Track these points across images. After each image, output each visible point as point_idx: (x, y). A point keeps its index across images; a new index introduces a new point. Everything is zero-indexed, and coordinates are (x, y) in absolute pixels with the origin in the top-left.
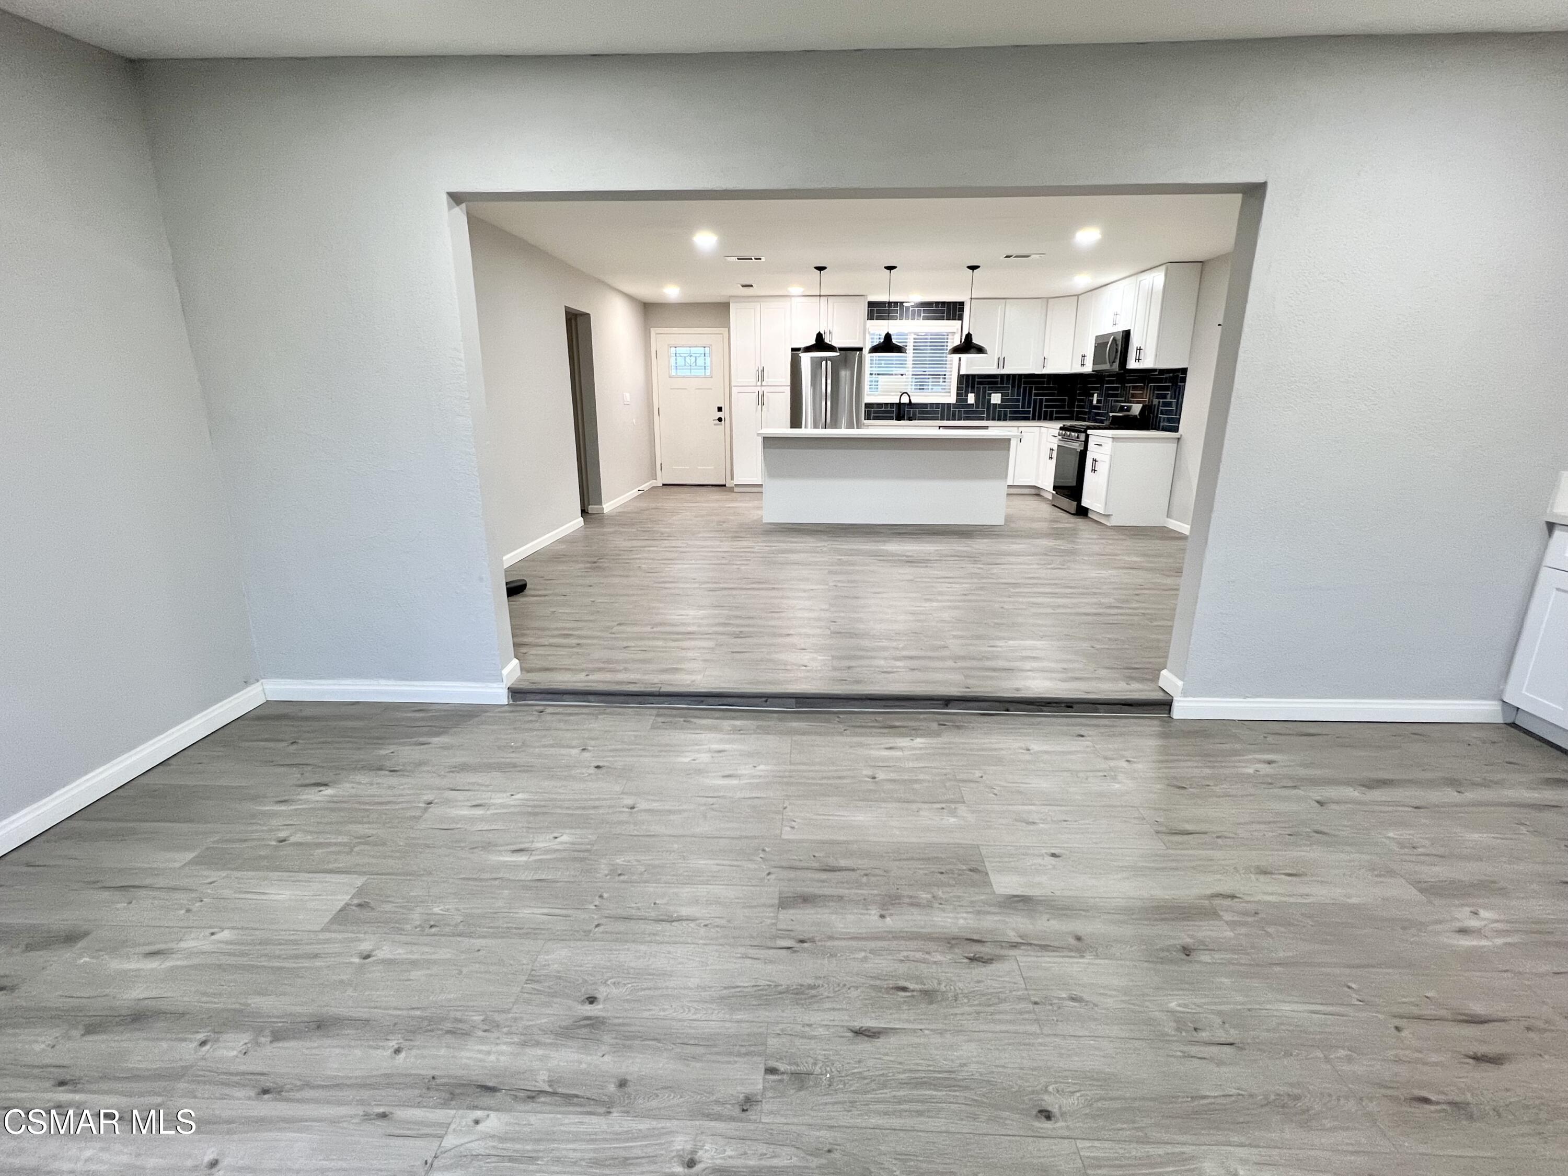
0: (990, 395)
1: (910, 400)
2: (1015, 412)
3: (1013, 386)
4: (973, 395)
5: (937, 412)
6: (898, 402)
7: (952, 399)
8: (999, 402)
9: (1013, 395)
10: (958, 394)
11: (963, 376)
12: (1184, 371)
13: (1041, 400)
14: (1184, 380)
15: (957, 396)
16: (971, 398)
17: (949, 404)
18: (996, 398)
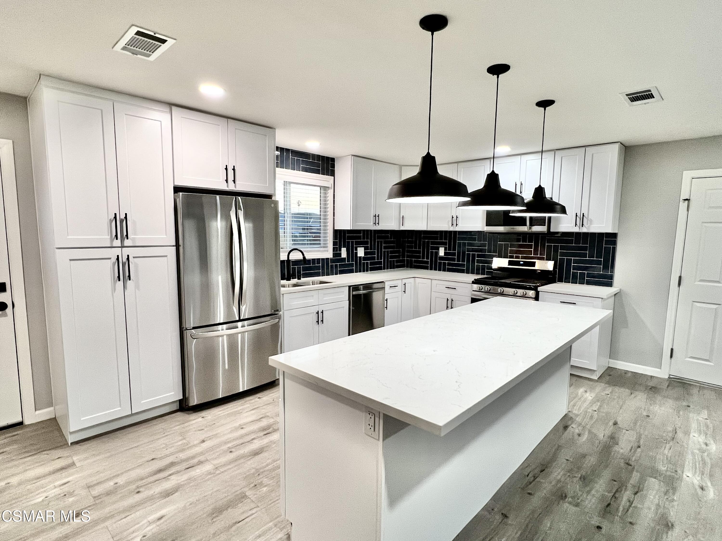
0: (356, 250)
1: (303, 257)
2: (373, 264)
3: (371, 241)
4: (345, 249)
5: (318, 268)
7: (329, 254)
8: (359, 255)
9: (371, 248)
10: (334, 249)
11: (335, 230)
12: (614, 236)
14: (614, 243)
15: (333, 251)
16: (344, 253)
17: (327, 259)
18: (361, 252)
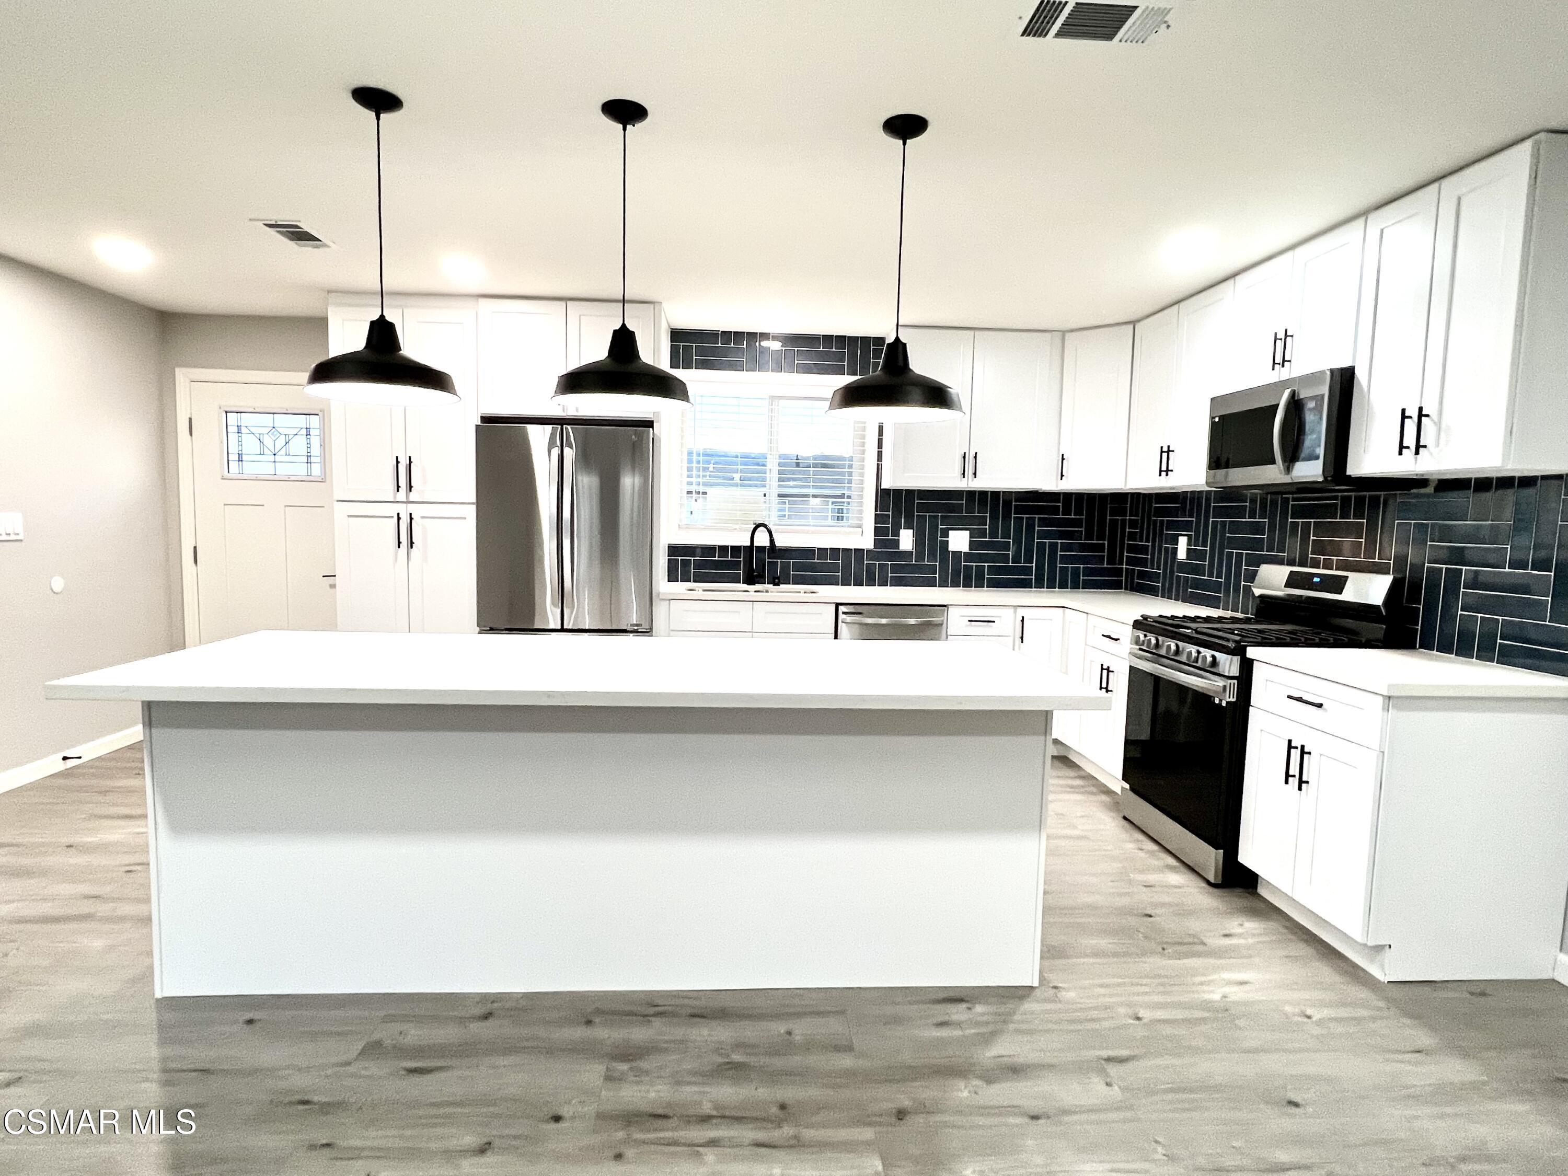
0: (945, 534)
1: (772, 541)
2: (999, 571)
3: (994, 518)
4: (910, 533)
5: (835, 568)
6: (748, 544)
7: (865, 540)
8: (952, 548)
9: (994, 534)
10: (877, 531)
11: (886, 492)
13: (1053, 547)
15: (876, 534)
16: (907, 540)
17: (859, 551)
18: (959, 541)
